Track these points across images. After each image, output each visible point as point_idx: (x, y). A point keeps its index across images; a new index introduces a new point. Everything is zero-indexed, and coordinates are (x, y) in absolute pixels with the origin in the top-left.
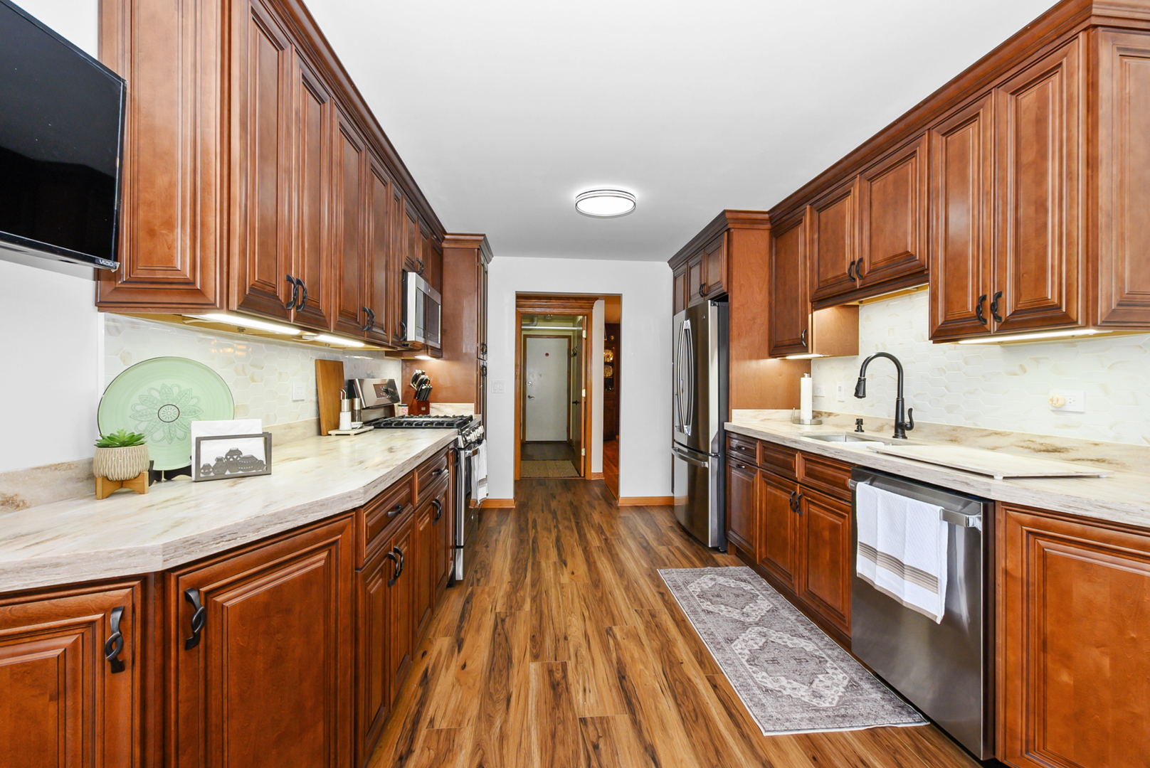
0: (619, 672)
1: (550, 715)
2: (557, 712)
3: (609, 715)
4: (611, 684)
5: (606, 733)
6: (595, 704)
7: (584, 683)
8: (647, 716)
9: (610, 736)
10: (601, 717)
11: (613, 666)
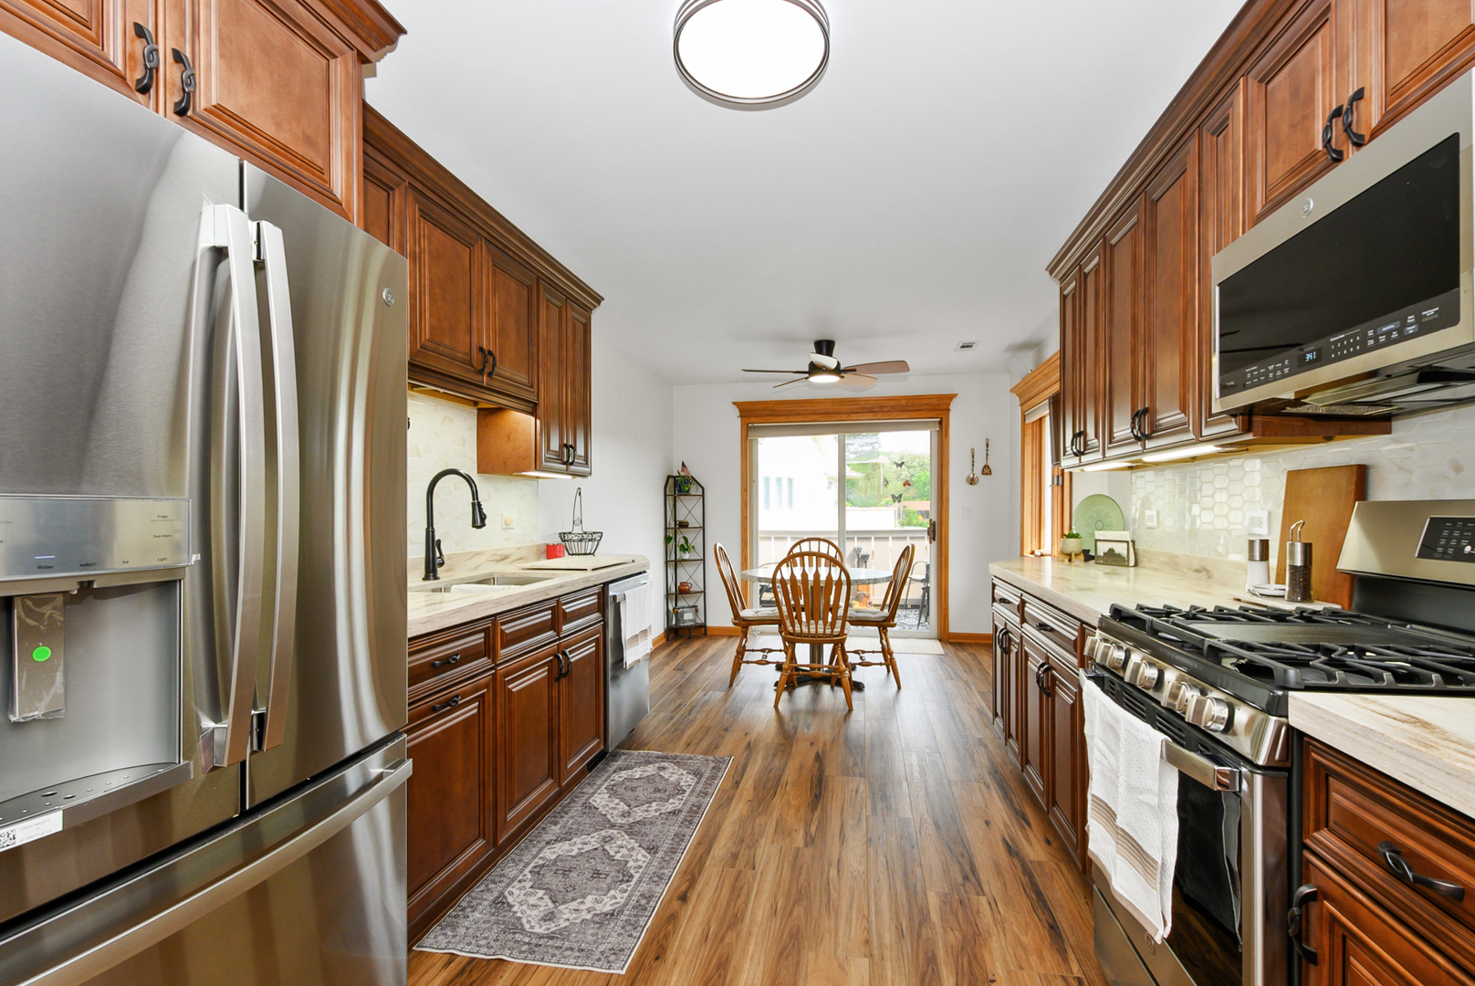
0: (818, 800)
2: (882, 782)
3: (841, 776)
4: (831, 792)
5: (846, 769)
6: (850, 782)
9: (844, 768)
10: (847, 776)
11: (823, 805)
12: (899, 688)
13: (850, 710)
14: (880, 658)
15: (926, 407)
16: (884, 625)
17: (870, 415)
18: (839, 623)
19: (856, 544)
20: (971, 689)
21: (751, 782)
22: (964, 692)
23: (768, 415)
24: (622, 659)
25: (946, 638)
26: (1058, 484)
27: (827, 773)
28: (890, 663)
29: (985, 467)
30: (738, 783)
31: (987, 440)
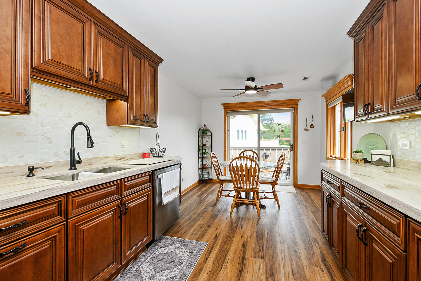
0: (241, 274)
1: (274, 263)
2: (272, 263)
3: (252, 258)
4: (247, 269)
5: (255, 253)
6: (256, 262)
7: (259, 273)
8: (239, 255)
9: (254, 252)
10: (256, 258)
11: (242, 278)
12: (279, 208)
13: (259, 219)
14: (271, 196)
15: (289, 104)
16: (273, 184)
17: (269, 107)
18: (255, 183)
19: (265, 151)
20: (308, 210)
21: (212, 259)
22: (305, 211)
23: (234, 108)
24: (162, 201)
25: (296, 186)
26: (343, 130)
27: (246, 256)
28: (276, 198)
29: (311, 125)
30: (207, 259)
31: (312, 115)
